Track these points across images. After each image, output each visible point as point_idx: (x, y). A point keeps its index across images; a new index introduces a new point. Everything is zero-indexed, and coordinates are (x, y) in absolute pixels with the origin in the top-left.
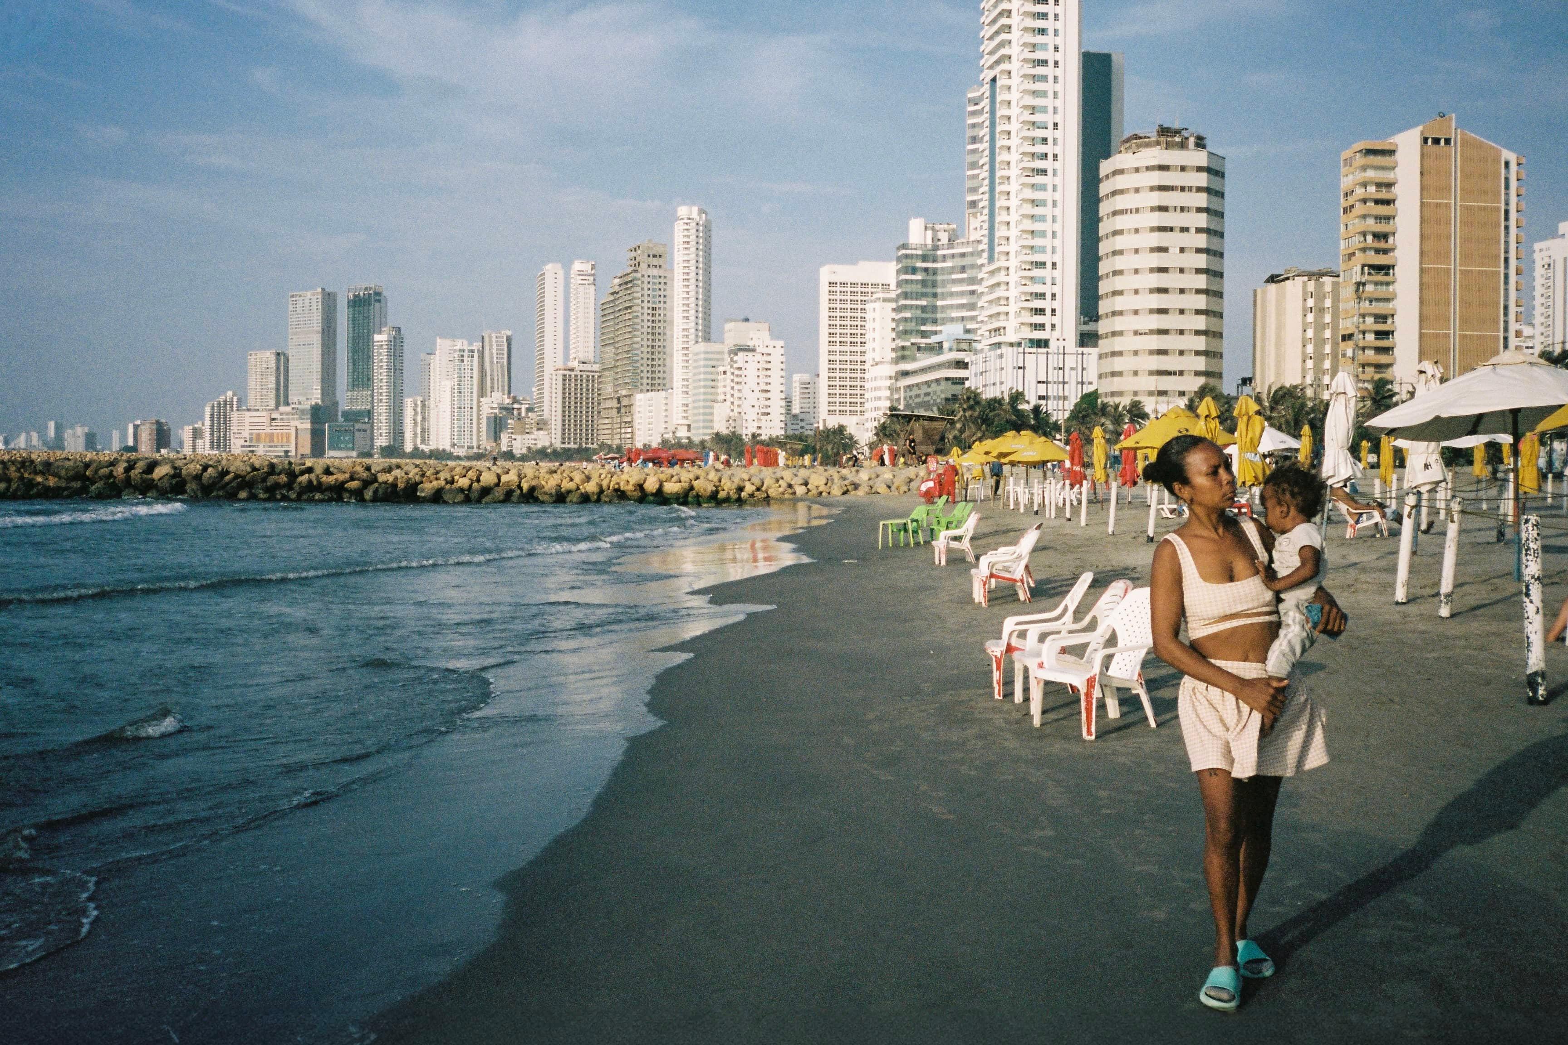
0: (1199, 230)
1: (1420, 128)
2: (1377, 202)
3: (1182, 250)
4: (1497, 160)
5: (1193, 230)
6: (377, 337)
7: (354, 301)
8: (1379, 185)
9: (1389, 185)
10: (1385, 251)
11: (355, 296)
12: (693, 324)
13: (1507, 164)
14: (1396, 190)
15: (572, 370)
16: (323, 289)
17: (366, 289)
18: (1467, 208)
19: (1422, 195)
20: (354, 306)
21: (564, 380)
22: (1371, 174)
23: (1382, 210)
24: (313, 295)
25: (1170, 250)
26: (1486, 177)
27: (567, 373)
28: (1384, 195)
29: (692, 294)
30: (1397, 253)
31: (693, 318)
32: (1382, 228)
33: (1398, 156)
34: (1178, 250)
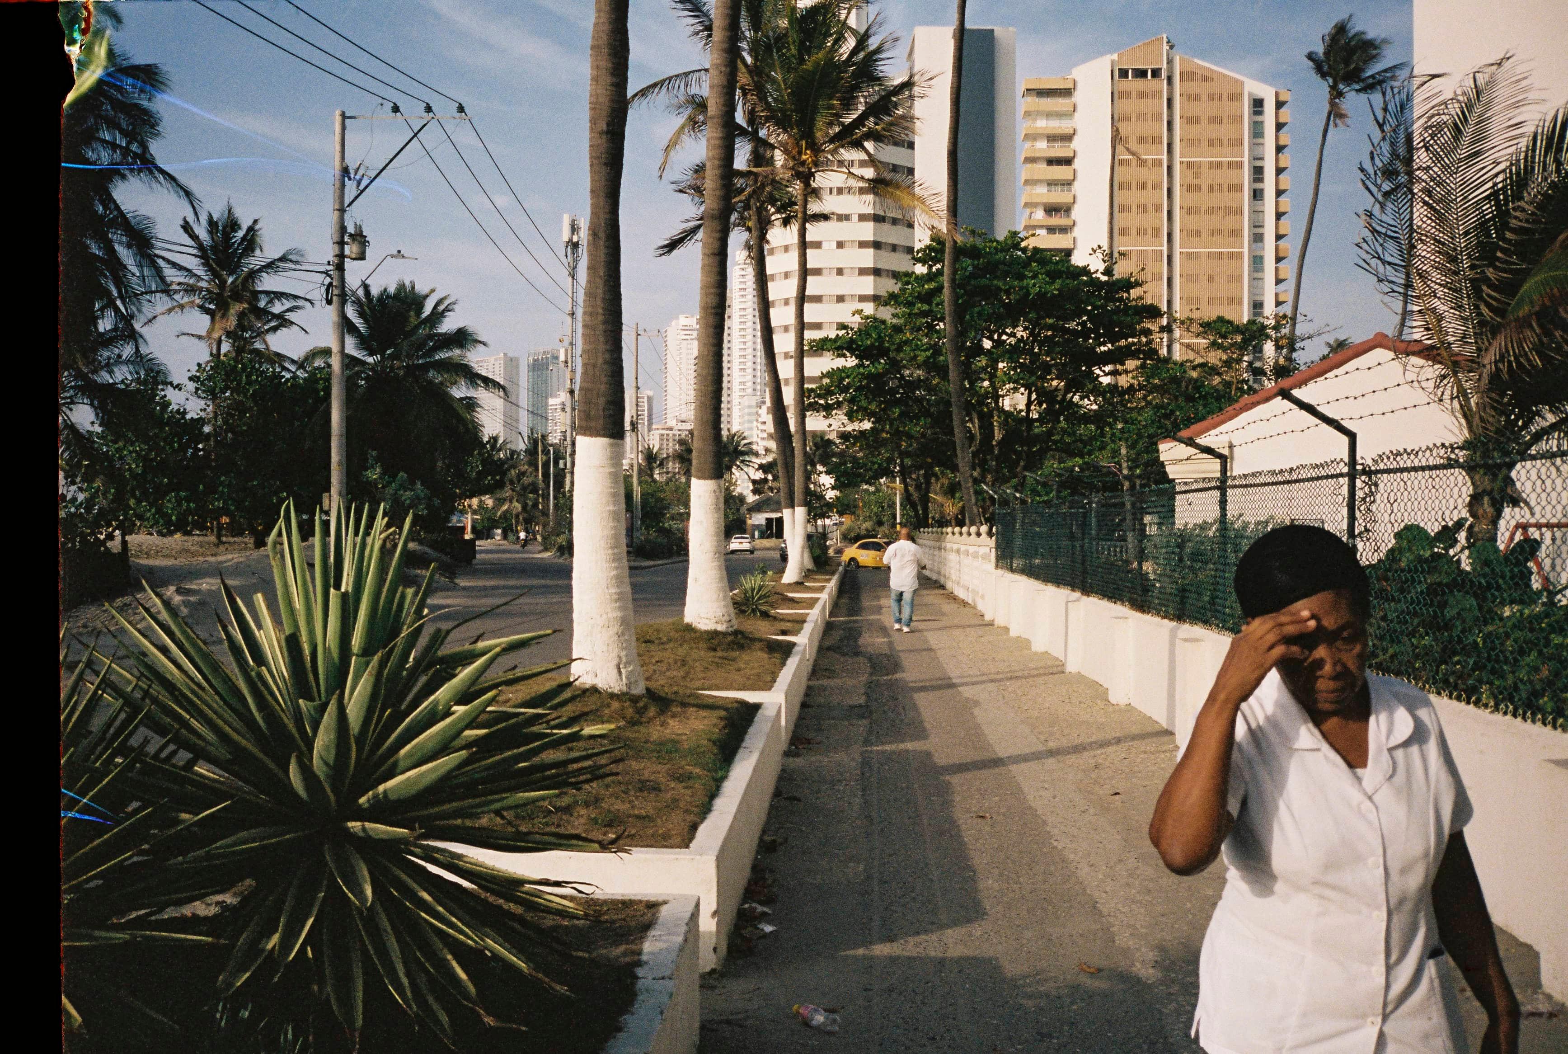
0: (862, 218)
1: (1115, 57)
2: (1051, 162)
3: (840, 245)
4: (1236, 97)
5: (855, 218)
6: (551, 401)
7: (534, 365)
8: (1052, 138)
9: (1068, 138)
10: (1064, 230)
11: (535, 360)
12: (750, 377)
13: (1258, 104)
14: (1075, 144)
15: (671, 429)
16: (505, 354)
17: (544, 352)
18: (1190, 165)
19: (1114, 148)
20: (534, 370)
21: (661, 440)
22: (1042, 124)
23: (1060, 172)
24: (496, 360)
25: (825, 245)
26: (1220, 122)
27: (665, 432)
28: (1059, 151)
29: (750, 344)
30: (1076, 232)
31: (750, 371)
32: (1058, 197)
33: (1078, 97)
34: (834, 245)
